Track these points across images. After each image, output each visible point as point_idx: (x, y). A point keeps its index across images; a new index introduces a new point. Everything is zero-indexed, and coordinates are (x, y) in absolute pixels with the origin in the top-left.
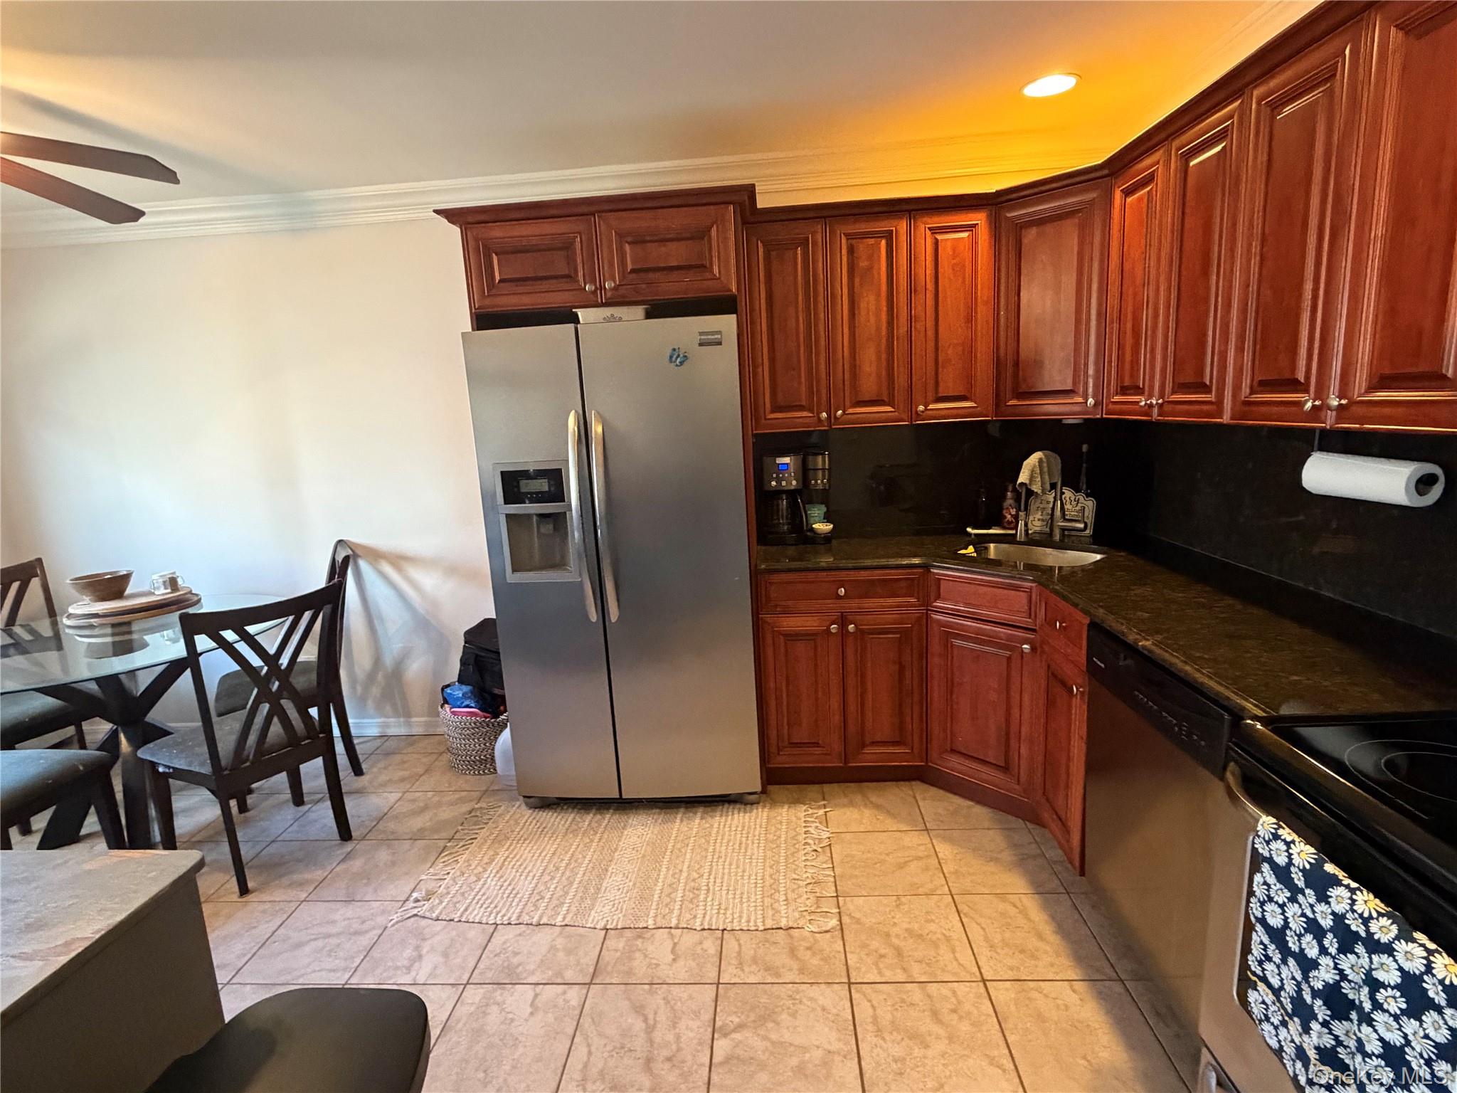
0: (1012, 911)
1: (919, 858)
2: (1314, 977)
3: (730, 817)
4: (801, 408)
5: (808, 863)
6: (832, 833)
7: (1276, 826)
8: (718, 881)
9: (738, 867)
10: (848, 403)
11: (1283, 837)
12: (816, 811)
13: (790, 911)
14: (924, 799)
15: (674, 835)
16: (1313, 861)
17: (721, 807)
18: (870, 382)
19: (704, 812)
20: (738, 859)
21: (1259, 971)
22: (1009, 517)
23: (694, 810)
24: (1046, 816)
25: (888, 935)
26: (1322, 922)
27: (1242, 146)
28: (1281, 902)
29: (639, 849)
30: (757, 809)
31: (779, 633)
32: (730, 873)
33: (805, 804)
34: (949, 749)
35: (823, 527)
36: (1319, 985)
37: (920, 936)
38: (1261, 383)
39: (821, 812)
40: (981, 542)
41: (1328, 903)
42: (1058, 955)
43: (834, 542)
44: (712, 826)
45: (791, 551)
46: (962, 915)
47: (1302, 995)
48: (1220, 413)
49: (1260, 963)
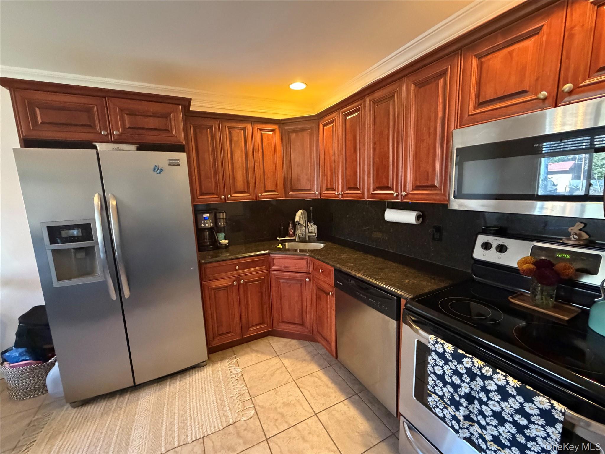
0: (316, 379)
1: (278, 369)
2: (460, 391)
3: (194, 376)
4: (213, 194)
5: (235, 387)
6: (242, 369)
7: (436, 339)
8: (195, 411)
9: (203, 400)
10: (232, 192)
11: (440, 342)
12: (232, 361)
13: (233, 413)
14: (273, 343)
15: (167, 395)
16: (453, 350)
17: (188, 372)
18: (240, 185)
19: (180, 378)
20: (203, 396)
21: (433, 390)
22: (291, 233)
23: (175, 378)
24: (319, 339)
25: (276, 408)
26: (461, 371)
27: (365, 115)
28: (441, 365)
29: (149, 409)
30: (206, 368)
31: (211, 288)
32: (200, 405)
33: (227, 359)
34: (281, 321)
35: (224, 242)
36: (462, 394)
37: (288, 404)
38: (377, 188)
39: (235, 360)
40: (283, 242)
41: (463, 364)
42: (335, 392)
43: (230, 248)
44: (186, 383)
45: (211, 253)
46: (300, 388)
47: (454, 398)
48: (363, 197)
49: (433, 387)
